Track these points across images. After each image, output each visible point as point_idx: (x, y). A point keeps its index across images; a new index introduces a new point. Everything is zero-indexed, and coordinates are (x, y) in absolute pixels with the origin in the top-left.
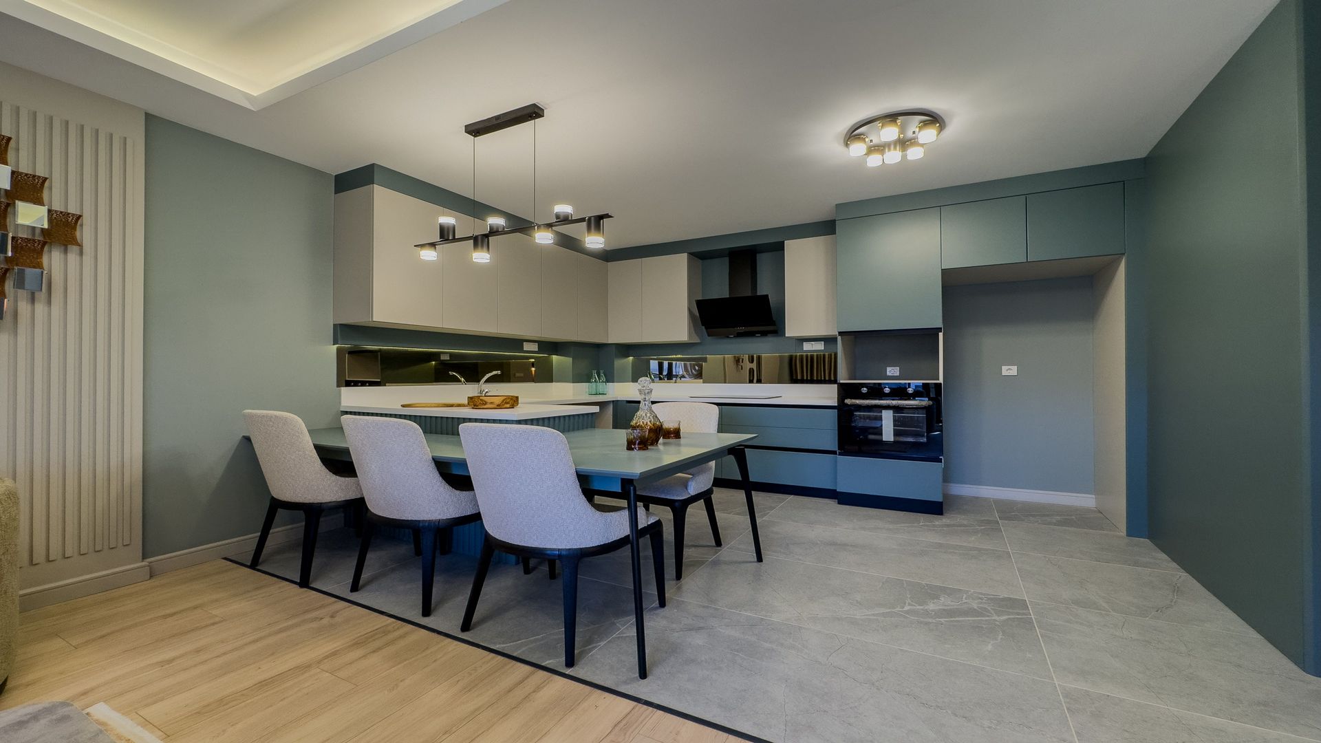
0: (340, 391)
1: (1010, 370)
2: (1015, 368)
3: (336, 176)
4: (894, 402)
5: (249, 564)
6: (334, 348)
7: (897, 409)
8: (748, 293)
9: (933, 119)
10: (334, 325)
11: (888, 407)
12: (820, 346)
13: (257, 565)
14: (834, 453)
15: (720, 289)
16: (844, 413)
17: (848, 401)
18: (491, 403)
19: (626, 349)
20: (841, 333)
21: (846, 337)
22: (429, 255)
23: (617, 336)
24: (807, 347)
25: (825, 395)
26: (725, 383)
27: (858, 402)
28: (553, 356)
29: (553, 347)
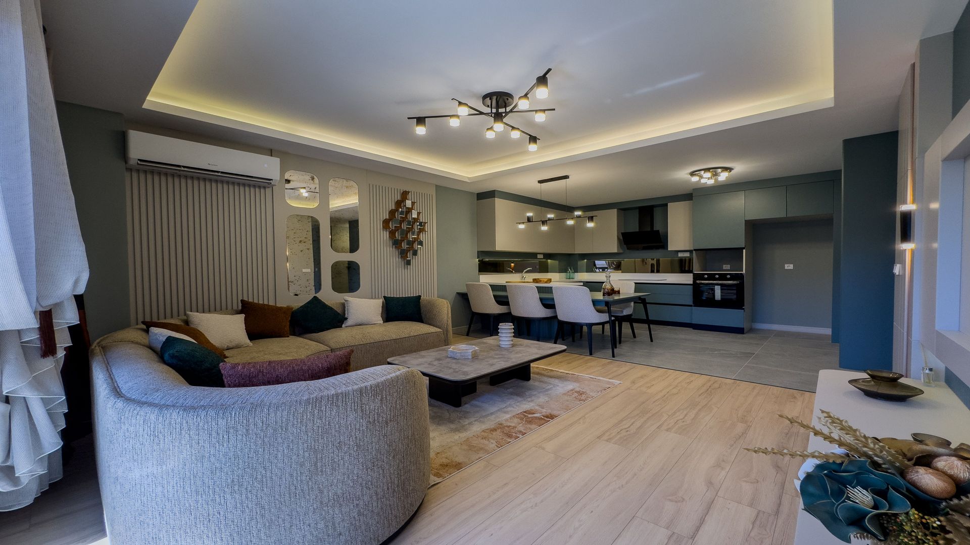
0: (479, 277)
1: (789, 267)
2: (792, 265)
3: (478, 194)
4: (720, 282)
6: (477, 260)
7: (721, 285)
8: (649, 229)
10: (478, 251)
11: (718, 284)
12: (687, 255)
14: (691, 306)
15: (634, 227)
16: (696, 287)
17: (698, 282)
19: (583, 256)
20: (695, 250)
21: (697, 252)
22: (522, 226)
23: (579, 250)
24: (680, 255)
25: (687, 279)
26: (635, 272)
27: (702, 282)
28: (549, 260)
29: (548, 256)
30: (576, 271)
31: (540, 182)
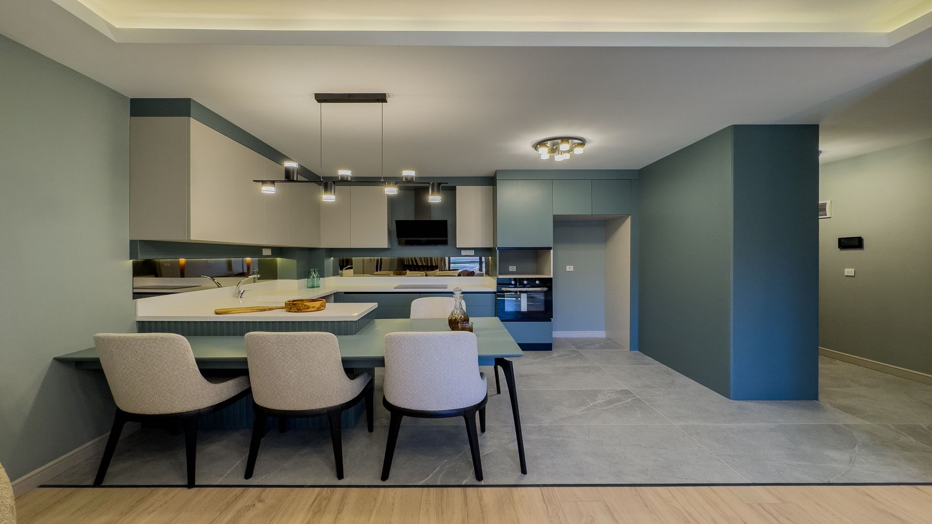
0: (136, 304)
1: (570, 268)
2: (572, 267)
3: (131, 99)
4: (528, 289)
5: (92, 484)
6: (130, 262)
7: (529, 293)
9: (582, 142)
10: (131, 241)
11: (525, 292)
12: (472, 253)
13: (102, 483)
17: (502, 289)
18: (313, 307)
20: (499, 249)
22: (268, 190)
24: (464, 253)
27: (509, 289)
28: (278, 258)
29: (279, 251)
30: (322, 275)
31: (322, 98)
